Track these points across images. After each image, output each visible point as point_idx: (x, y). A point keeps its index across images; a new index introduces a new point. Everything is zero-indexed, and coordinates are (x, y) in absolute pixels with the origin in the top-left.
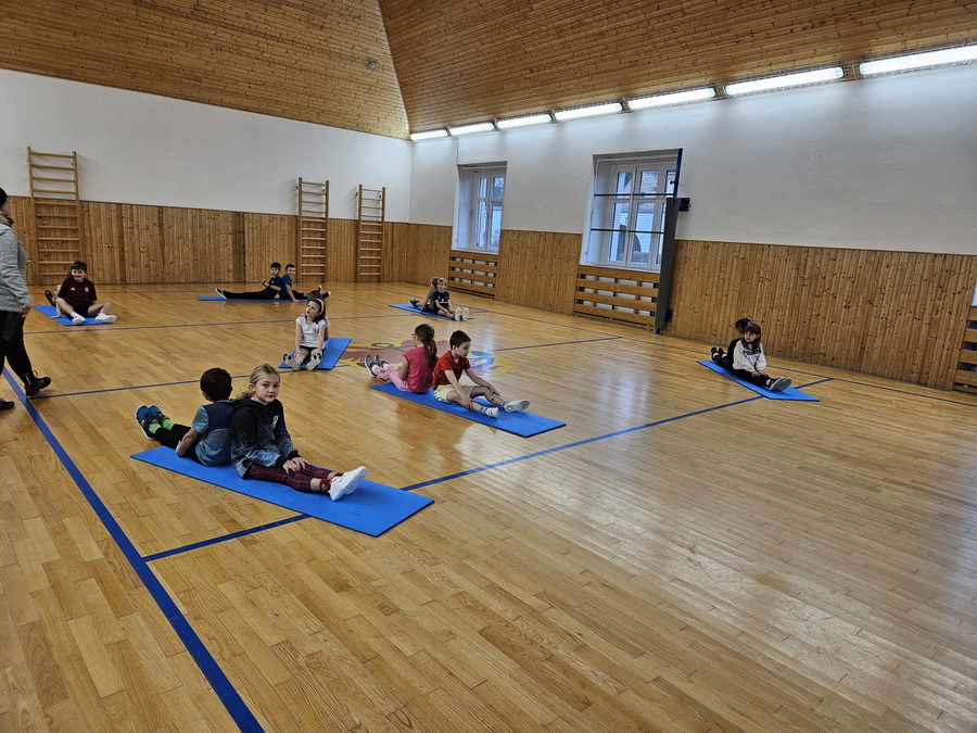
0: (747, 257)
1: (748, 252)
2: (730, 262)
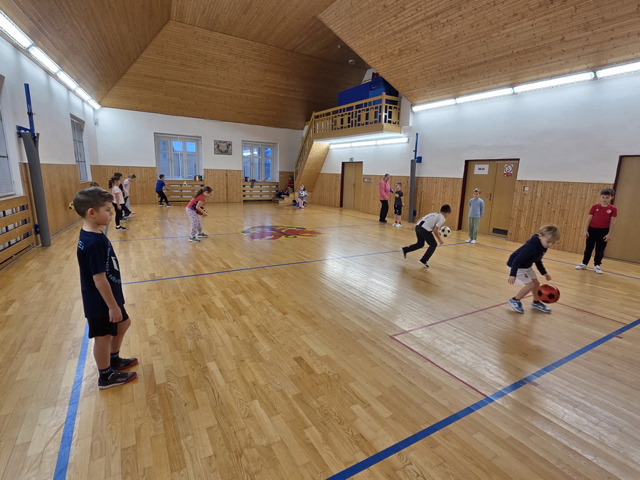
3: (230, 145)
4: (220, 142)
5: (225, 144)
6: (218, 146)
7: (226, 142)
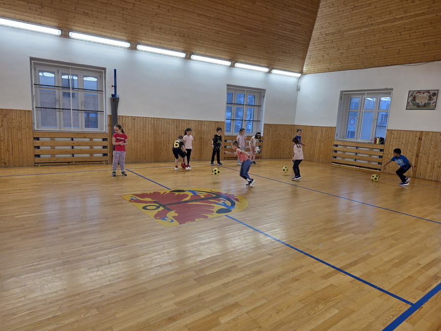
0: (155, 123)
1: (156, 122)
2: (147, 126)
3: (434, 94)
4: (419, 92)
5: (426, 95)
6: (414, 98)
7: (428, 92)
